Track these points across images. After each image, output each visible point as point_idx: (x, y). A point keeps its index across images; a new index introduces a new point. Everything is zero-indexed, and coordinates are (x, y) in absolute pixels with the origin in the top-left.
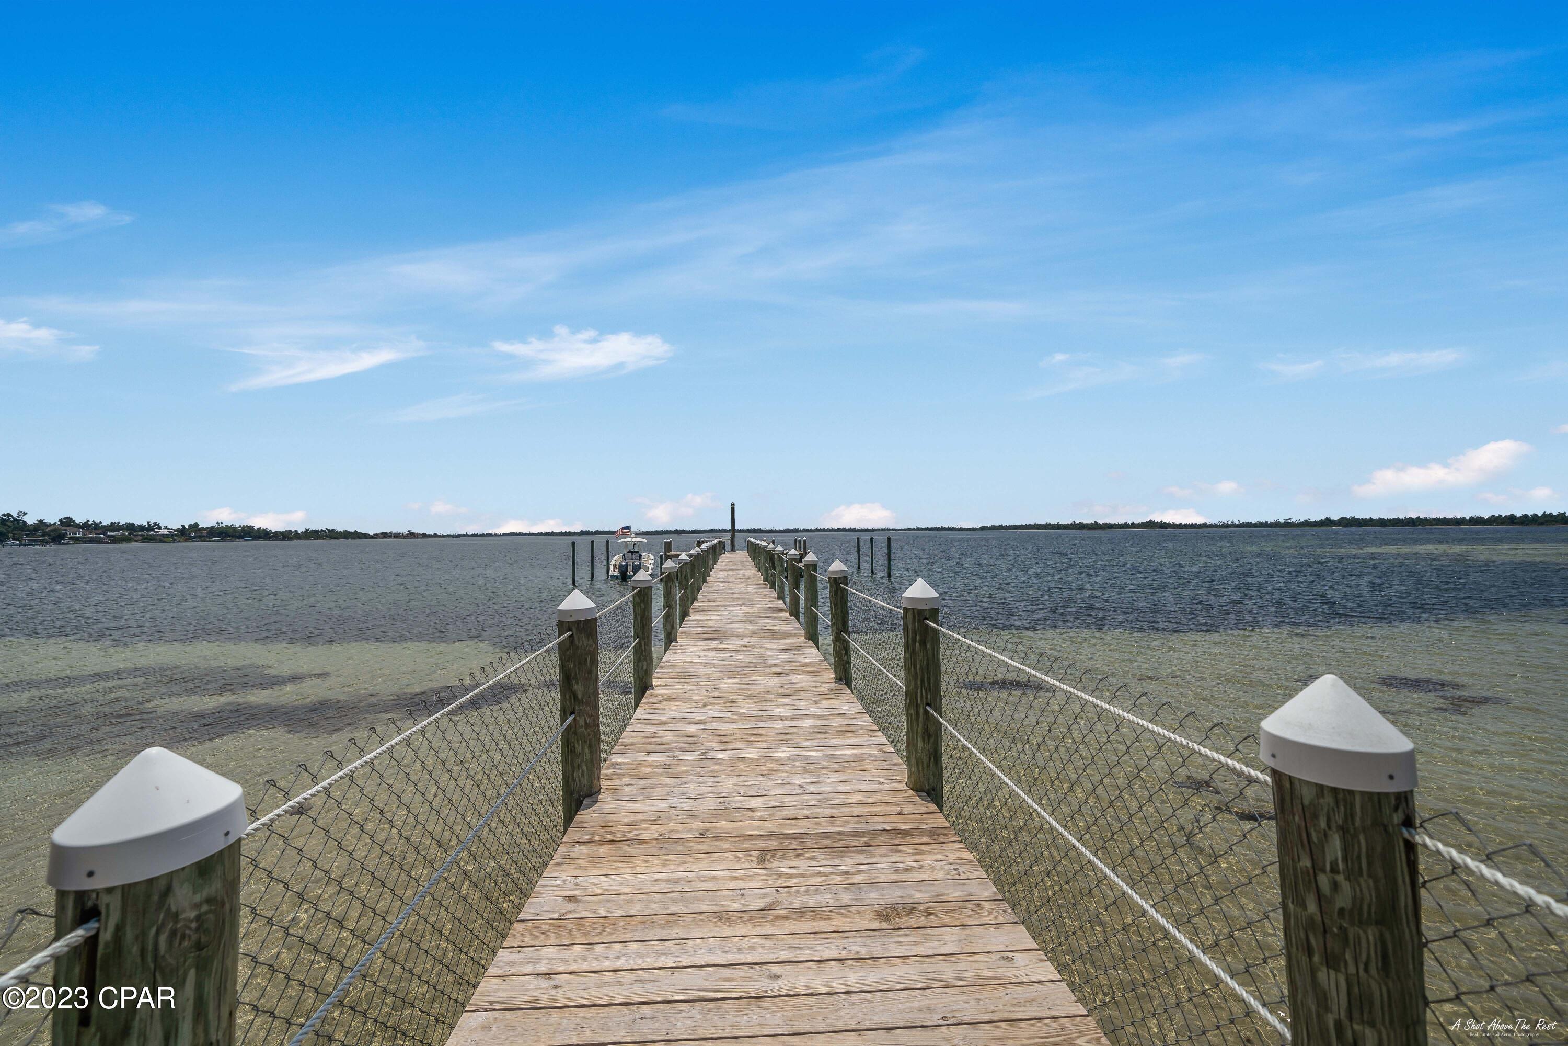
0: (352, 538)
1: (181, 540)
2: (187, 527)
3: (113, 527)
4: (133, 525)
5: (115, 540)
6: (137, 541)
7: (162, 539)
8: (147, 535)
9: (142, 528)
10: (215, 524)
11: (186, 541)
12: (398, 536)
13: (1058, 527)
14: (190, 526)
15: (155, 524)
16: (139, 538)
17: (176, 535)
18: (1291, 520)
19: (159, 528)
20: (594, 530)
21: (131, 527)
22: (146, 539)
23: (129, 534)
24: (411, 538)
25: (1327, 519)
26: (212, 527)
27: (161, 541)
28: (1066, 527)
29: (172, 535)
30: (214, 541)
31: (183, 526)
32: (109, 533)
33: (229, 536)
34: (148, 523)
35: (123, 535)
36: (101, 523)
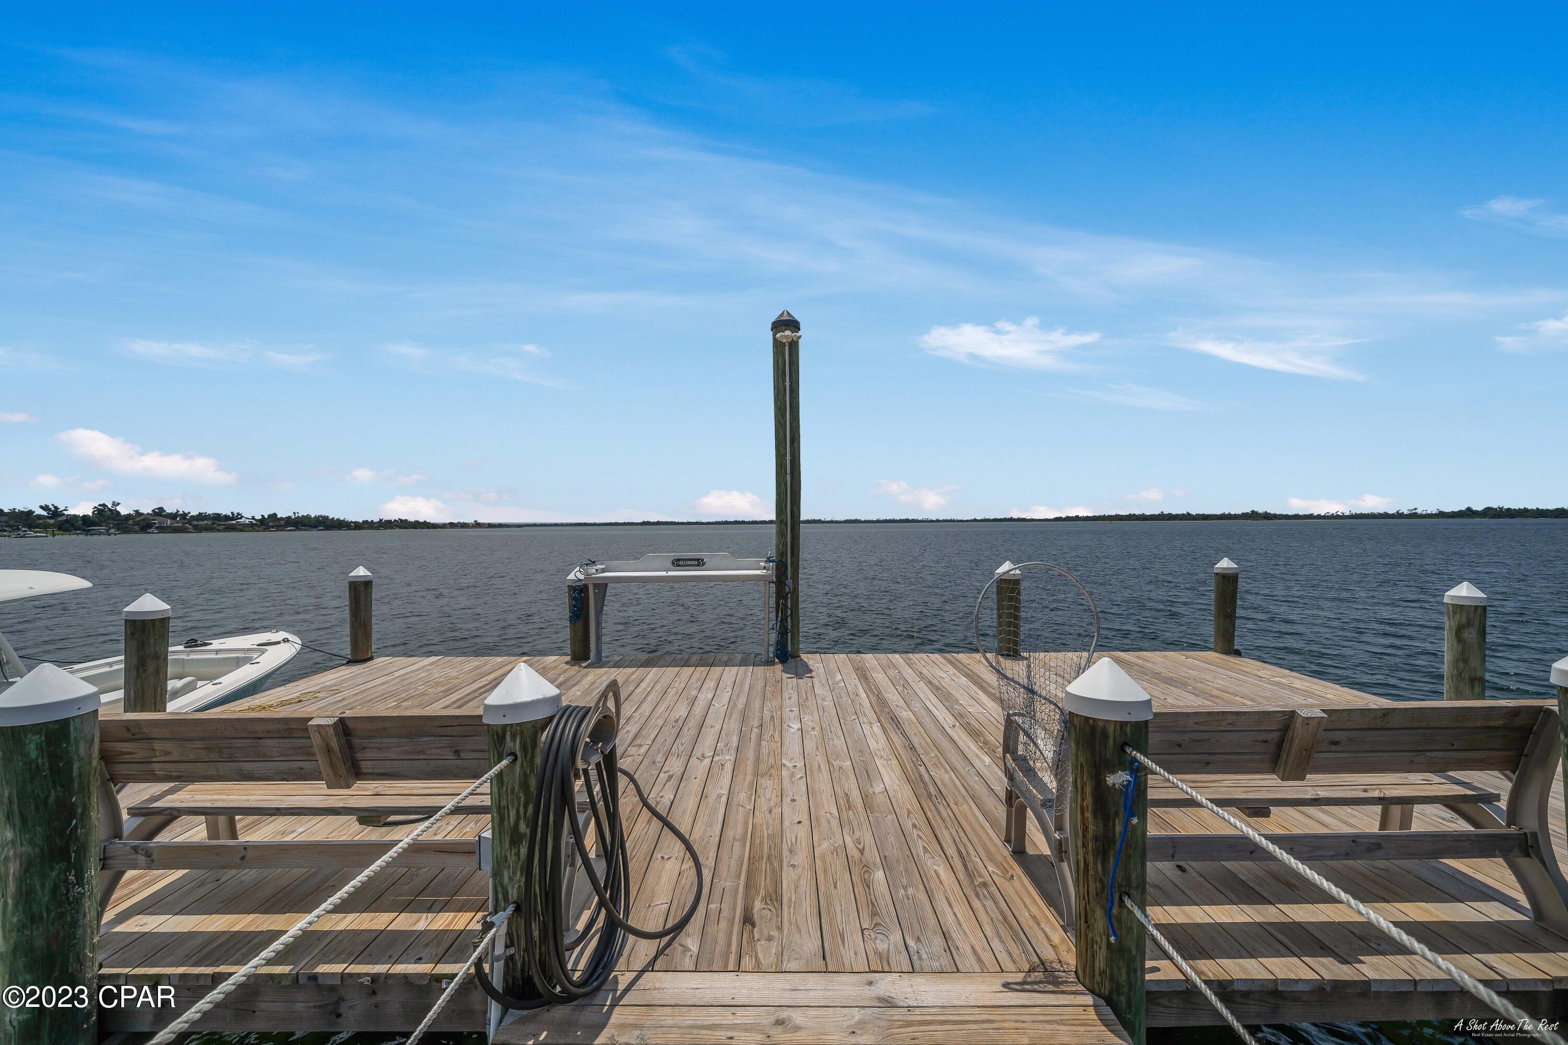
0: (421, 528)
1: (260, 529)
2: (266, 517)
3: (201, 517)
4: (218, 515)
5: (198, 529)
6: (219, 531)
7: (243, 528)
8: (229, 525)
9: (227, 518)
10: (291, 514)
11: (264, 530)
12: (464, 526)
13: (1143, 518)
14: (269, 516)
15: (238, 514)
16: (221, 527)
17: (256, 525)
18: (1417, 511)
19: (242, 517)
20: (655, 521)
21: (217, 517)
22: (227, 528)
23: (213, 524)
24: (476, 528)
25: (1469, 509)
26: (289, 517)
27: (241, 530)
28: (1152, 518)
29: (251, 525)
30: (289, 530)
31: (262, 516)
32: (195, 523)
33: (305, 526)
34: (232, 513)
35: (207, 524)
36: (189, 513)
